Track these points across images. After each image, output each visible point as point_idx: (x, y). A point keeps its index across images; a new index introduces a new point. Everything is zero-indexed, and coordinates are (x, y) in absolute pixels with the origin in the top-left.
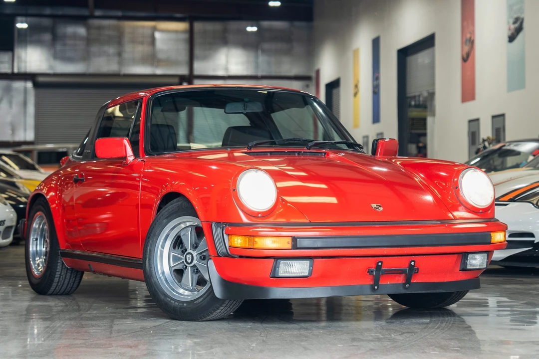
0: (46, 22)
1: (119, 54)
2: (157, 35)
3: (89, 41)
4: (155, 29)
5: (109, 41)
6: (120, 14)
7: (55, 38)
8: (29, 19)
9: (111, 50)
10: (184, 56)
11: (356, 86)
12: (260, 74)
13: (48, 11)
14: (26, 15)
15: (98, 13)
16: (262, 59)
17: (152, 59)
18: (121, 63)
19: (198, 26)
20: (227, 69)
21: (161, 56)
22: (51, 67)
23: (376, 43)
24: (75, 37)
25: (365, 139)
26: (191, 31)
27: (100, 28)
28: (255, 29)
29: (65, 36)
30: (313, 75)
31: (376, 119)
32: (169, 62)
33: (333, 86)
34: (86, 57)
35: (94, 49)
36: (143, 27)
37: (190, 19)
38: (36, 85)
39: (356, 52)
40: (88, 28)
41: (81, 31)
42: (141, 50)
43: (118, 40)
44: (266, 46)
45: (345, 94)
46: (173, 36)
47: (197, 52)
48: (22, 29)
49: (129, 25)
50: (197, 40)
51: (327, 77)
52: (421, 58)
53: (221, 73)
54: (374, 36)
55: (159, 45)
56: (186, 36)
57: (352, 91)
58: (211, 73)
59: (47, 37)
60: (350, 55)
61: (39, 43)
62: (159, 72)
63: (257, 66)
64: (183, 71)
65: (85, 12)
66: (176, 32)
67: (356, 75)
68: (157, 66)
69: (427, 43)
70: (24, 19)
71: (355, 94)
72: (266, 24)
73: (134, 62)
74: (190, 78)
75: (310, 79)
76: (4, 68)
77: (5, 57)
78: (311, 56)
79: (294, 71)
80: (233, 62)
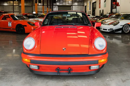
3: (63, 2)
5: (65, 2)
9: (65, 3)
10: (71, 3)
22: (59, 4)
23: (90, 2)
24: (61, 2)
25: (89, 11)
26: (72, 1)
29: (60, 2)
31: (90, 9)
32: (70, 4)
33: (86, 6)
34: (62, 4)
35: (63, 3)
38: (58, 6)
39: (88, 3)
41: (62, 1)
42: (67, 3)
44: (79, 2)
45: (87, 7)
47: (73, 3)
51: (85, 5)
52: (95, 4)
55: (69, 2)
59: (59, 2)
61: (58, 2)
63: (78, 4)
64: (71, 5)
67: (88, 5)
69: (96, 2)
73: (67, 4)
74: (72, 5)
75: (83, 5)
76: (55, 5)
77: (55, 4)
78: (84, 3)
79: (82, 5)
80: (76, 4)
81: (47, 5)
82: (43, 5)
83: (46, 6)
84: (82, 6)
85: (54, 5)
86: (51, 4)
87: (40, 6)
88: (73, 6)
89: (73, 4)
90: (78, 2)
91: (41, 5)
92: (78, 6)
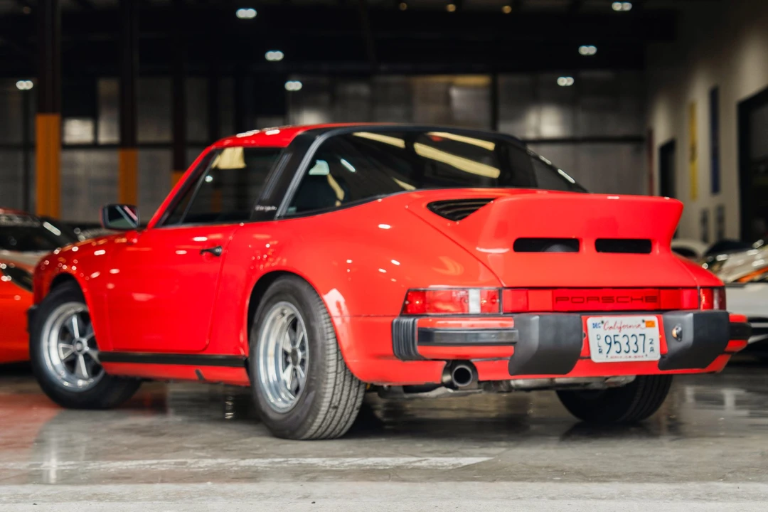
0: (322, 81)
1: (409, 117)
2: (455, 93)
3: (373, 101)
4: (450, 85)
5: (396, 101)
6: (408, 67)
7: (334, 99)
8: (303, 78)
9: (398, 111)
10: (484, 116)
11: (693, 149)
12: (580, 136)
13: (325, 68)
14: (301, 74)
15: (383, 67)
16: (582, 117)
17: (448, 120)
19: (503, 80)
20: (537, 130)
21: (458, 117)
23: (714, 96)
24: (356, 97)
25: (704, 214)
26: (494, 87)
27: (386, 86)
28: (569, 82)
29: (344, 97)
30: (645, 135)
31: (716, 187)
33: (669, 149)
36: (436, 83)
37: (493, 71)
39: (692, 107)
40: (373, 86)
41: (363, 89)
42: (434, 110)
43: (407, 99)
45: (681, 156)
46: (472, 92)
47: (503, 110)
48: (294, 92)
49: (420, 82)
50: (502, 96)
51: (660, 138)
53: (532, 136)
54: (712, 87)
55: (456, 104)
56: (486, 93)
57: (687, 154)
58: (520, 136)
59: (325, 98)
60: (686, 110)
61: (315, 105)
63: (575, 126)
65: (366, 67)
66: (476, 88)
67: (692, 135)
71: (692, 159)
72: (586, 74)
75: (642, 140)
78: (643, 113)
79: (622, 131)
80: (546, 123)
81: (166, 137)
82: (128, 140)
83: (166, 157)
84: (626, 149)
87: (81, 157)
89: (505, 129)
90: (563, 99)
91: (94, 146)
92: (568, 149)
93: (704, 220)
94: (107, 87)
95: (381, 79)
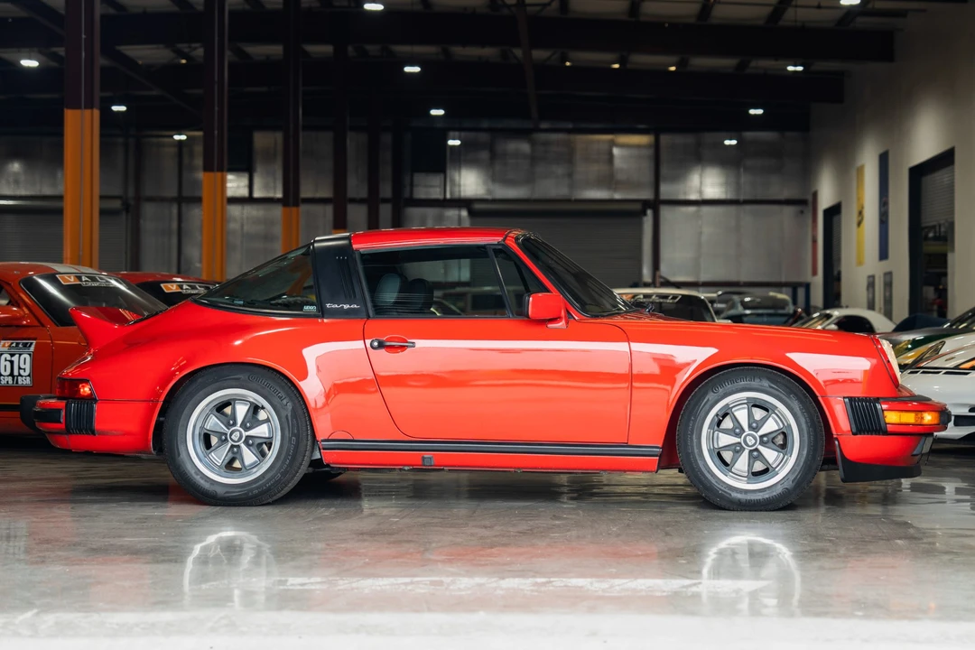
0: (484, 137)
1: (570, 175)
2: (616, 151)
3: (534, 159)
4: (613, 144)
5: (558, 159)
6: (570, 126)
7: (494, 156)
8: (463, 134)
9: (560, 170)
10: (647, 175)
11: (860, 213)
12: (742, 198)
13: (485, 124)
14: (460, 130)
15: (544, 125)
16: (745, 178)
17: (609, 180)
18: (572, 186)
19: (665, 139)
20: (701, 192)
21: (620, 176)
22: (489, 191)
23: (884, 160)
24: (517, 154)
25: (871, 279)
26: (657, 146)
27: (546, 143)
28: (734, 142)
29: (505, 154)
30: (810, 198)
31: (884, 254)
32: (630, 184)
33: (833, 212)
34: (530, 179)
35: (540, 169)
36: (599, 141)
37: (655, 131)
38: (472, 213)
39: (860, 170)
40: (533, 143)
41: (525, 147)
42: (596, 169)
43: (568, 158)
44: (749, 162)
45: (847, 220)
46: (635, 152)
47: (664, 171)
48: (453, 147)
49: (581, 140)
50: (664, 156)
51: (826, 199)
52: (940, 177)
53: (693, 197)
54: (881, 151)
55: (618, 163)
56: (651, 152)
57: (855, 218)
58: (682, 197)
59: (485, 155)
60: (854, 173)
61: (473, 163)
62: (617, 196)
63: (738, 187)
64: (647, 195)
65: (527, 125)
66: (638, 146)
67: (860, 199)
68: (615, 190)
69: (945, 160)
70: (457, 133)
71: (859, 224)
72: (749, 135)
73: (588, 184)
74: (655, 204)
75: (805, 203)
76: (436, 193)
77: (436, 180)
78: (807, 174)
79: (786, 194)
80: (709, 183)
82: (291, 198)
84: (789, 211)
85: (421, 193)
86: (386, 190)
87: (235, 210)
88: (666, 212)
89: (667, 190)
91: (249, 200)
92: (732, 209)
93: (871, 285)
94: (261, 140)
95: (542, 137)
